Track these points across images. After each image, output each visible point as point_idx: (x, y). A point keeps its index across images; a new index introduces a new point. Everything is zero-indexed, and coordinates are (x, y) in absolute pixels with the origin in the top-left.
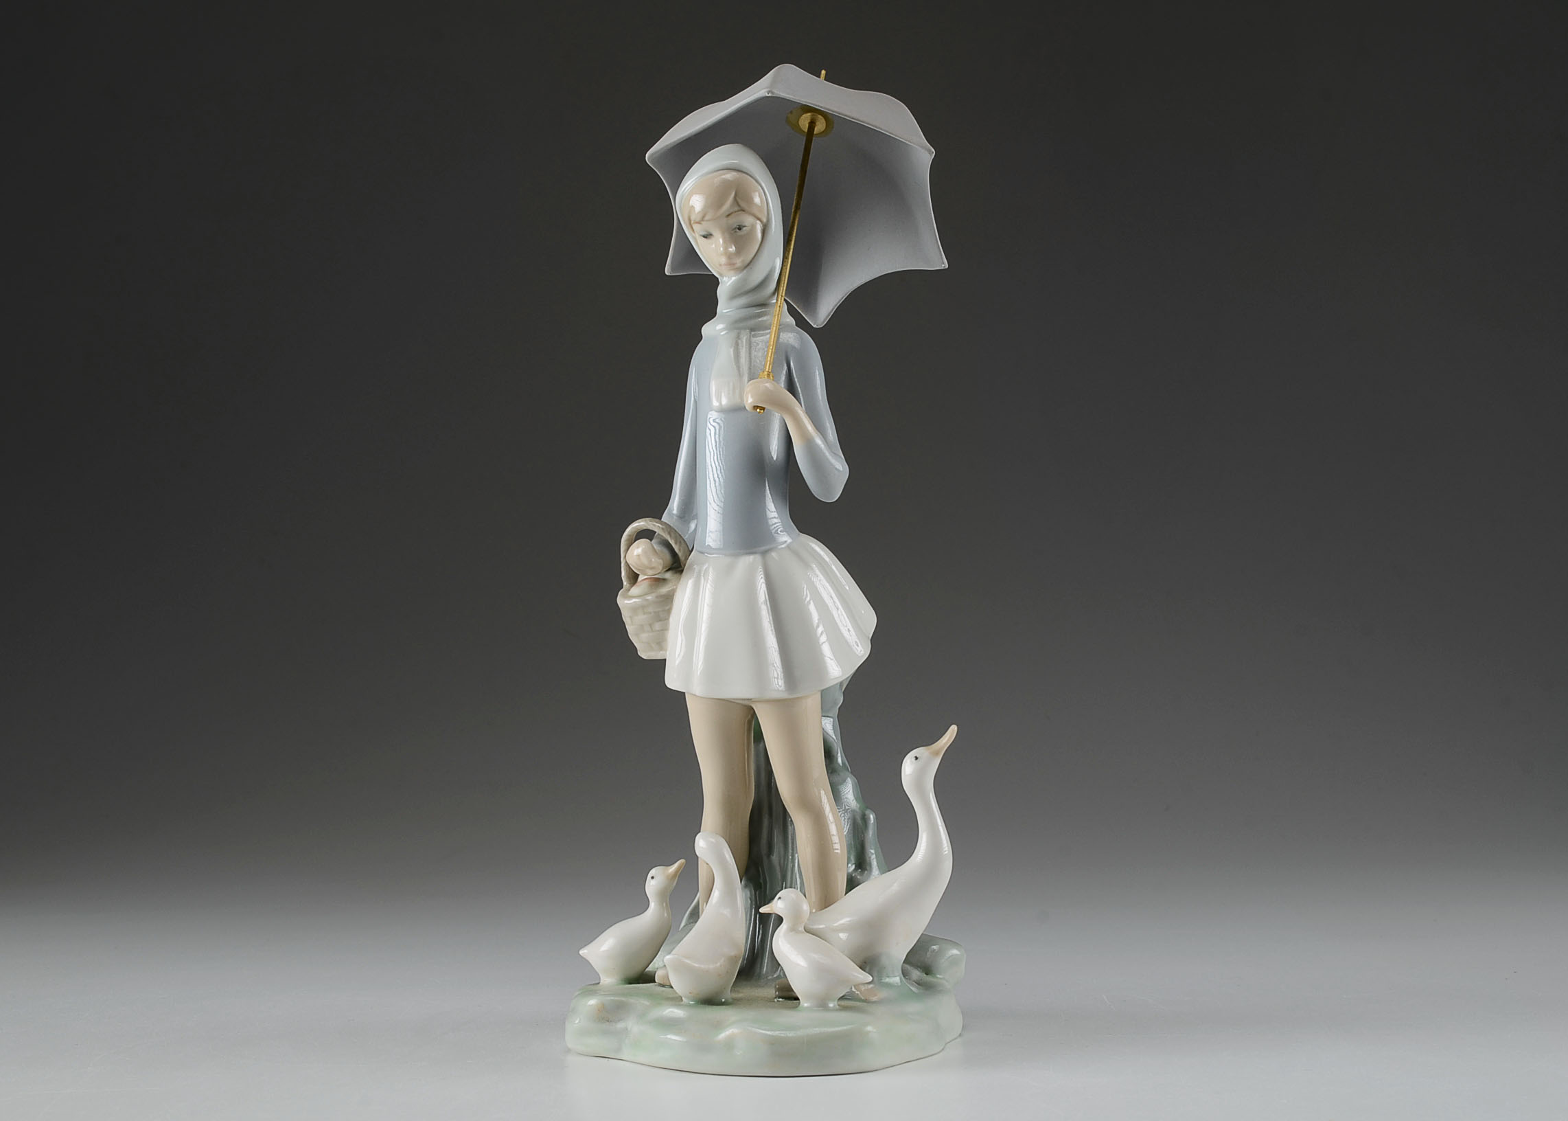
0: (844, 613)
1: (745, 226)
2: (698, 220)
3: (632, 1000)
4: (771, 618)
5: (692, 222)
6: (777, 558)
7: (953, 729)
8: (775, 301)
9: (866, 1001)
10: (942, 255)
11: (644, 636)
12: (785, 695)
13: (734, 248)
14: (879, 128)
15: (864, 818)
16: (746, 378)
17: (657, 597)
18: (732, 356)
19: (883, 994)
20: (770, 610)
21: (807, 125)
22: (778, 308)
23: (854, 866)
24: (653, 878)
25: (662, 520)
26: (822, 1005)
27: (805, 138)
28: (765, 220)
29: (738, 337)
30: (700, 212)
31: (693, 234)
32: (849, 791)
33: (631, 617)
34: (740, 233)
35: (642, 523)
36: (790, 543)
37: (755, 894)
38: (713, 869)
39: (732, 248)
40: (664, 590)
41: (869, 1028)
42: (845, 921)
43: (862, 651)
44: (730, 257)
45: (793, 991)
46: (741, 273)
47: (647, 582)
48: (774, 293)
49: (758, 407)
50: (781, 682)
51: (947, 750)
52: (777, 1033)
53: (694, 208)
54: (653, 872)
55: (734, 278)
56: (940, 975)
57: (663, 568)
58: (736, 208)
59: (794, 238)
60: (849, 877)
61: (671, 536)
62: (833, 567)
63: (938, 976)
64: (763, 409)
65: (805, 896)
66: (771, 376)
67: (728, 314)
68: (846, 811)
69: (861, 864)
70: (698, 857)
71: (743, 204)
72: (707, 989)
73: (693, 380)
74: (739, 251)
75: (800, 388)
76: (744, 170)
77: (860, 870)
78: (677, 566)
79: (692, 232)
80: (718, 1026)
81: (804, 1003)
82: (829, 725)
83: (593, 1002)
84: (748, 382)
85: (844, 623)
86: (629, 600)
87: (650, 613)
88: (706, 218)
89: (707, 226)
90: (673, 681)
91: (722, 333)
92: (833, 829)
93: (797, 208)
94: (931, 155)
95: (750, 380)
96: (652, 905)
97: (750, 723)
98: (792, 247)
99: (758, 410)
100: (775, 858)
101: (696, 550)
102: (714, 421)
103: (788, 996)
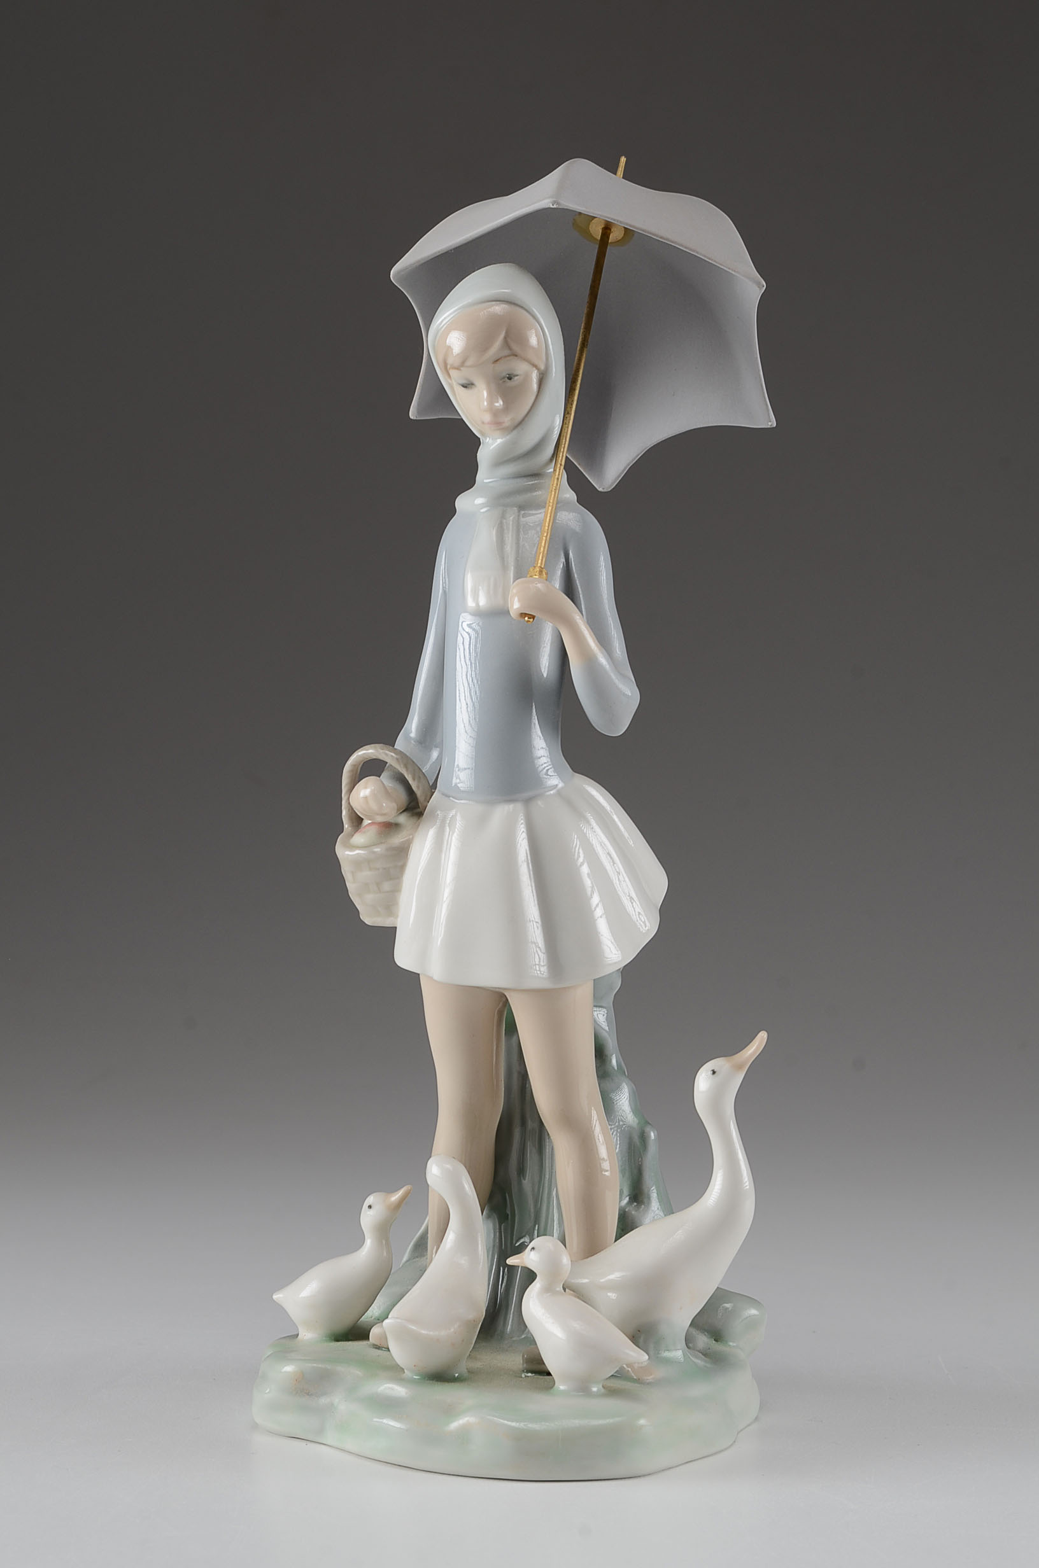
0: (627, 879)
1: (517, 375)
2: (457, 364)
3: (340, 1368)
4: (533, 885)
5: (449, 367)
6: (542, 806)
7: (762, 1036)
8: (552, 470)
9: (638, 1381)
10: (768, 410)
11: (370, 897)
12: (547, 985)
13: (501, 403)
14: (694, 251)
15: (643, 1137)
16: (511, 574)
17: (387, 850)
18: (495, 539)
19: (660, 1372)
20: (532, 876)
21: (601, 231)
22: (556, 480)
23: (627, 1199)
24: (370, 1207)
25: (395, 747)
26: (583, 1388)
27: (597, 246)
28: (542, 367)
29: (503, 516)
30: (458, 354)
31: (449, 380)
32: (624, 1100)
33: (353, 873)
34: (510, 383)
35: (370, 751)
36: (562, 788)
37: (500, 1229)
38: (449, 1204)
39: (498, 402)
40: (397, 840)
41: (642, 1422)
42: (615, 1276)
43: (646, 925)
44: (495, 413)
45: (544, 1364)
46: (507, 435)
47: (374, 829)
48: (551, 460)
49: (526, 615)
50: (544, 969)
51: (753, 1062)
52: (522, 1425)
53: (452, 350)
54: (370, 1200)
55: (499, 441)
56: (733, 1342)
57: (398, 810)
58: (507, 352)
59: (578, 386)
60: (622, 1212)
61: (407, 770)
62: (615, 817)
63: (731, 1344)
64: (533, 617)
65: (565, 1247)
66: (544, 573)
67: (491, 484)
68: (619, 1127)
69: (637, 1195)
70: (428, 1185)
71: (516, 348)
72: (435, 1361)
73: (442, 567)
74: (507, 408)
75: (581, 588)
76: (519, 303)
77: (635, 1204)
78: (414, 807)
79: (447, 377)
80: (450, 1412)
81: (561, 1386)
82: (601, 1016)
83: (289, 1368)
84: (514, 582)
85: (626, 891)
86: (350, 851)
87: (378, 869)
88: (468, 363)
89: (467, 374)
90: (405, 957)
91: (482, 511)
92: (603, 1152)
93: (584, 345)
94: (760, 289)
95: (516, 578)
96: (368, 1242)
97: (500, 1013)
98: (576, 398)
99: (526, 618)
100: (527, 1183)
101: (439, 791)
102: (469, 626)
103: (538, 1369)
